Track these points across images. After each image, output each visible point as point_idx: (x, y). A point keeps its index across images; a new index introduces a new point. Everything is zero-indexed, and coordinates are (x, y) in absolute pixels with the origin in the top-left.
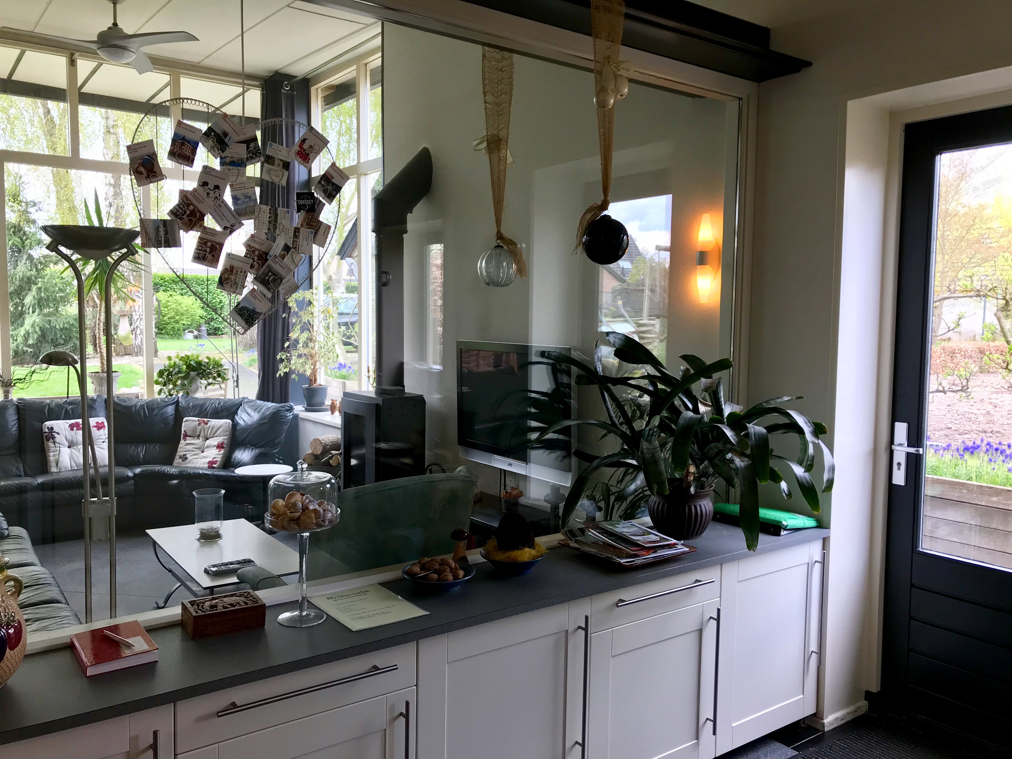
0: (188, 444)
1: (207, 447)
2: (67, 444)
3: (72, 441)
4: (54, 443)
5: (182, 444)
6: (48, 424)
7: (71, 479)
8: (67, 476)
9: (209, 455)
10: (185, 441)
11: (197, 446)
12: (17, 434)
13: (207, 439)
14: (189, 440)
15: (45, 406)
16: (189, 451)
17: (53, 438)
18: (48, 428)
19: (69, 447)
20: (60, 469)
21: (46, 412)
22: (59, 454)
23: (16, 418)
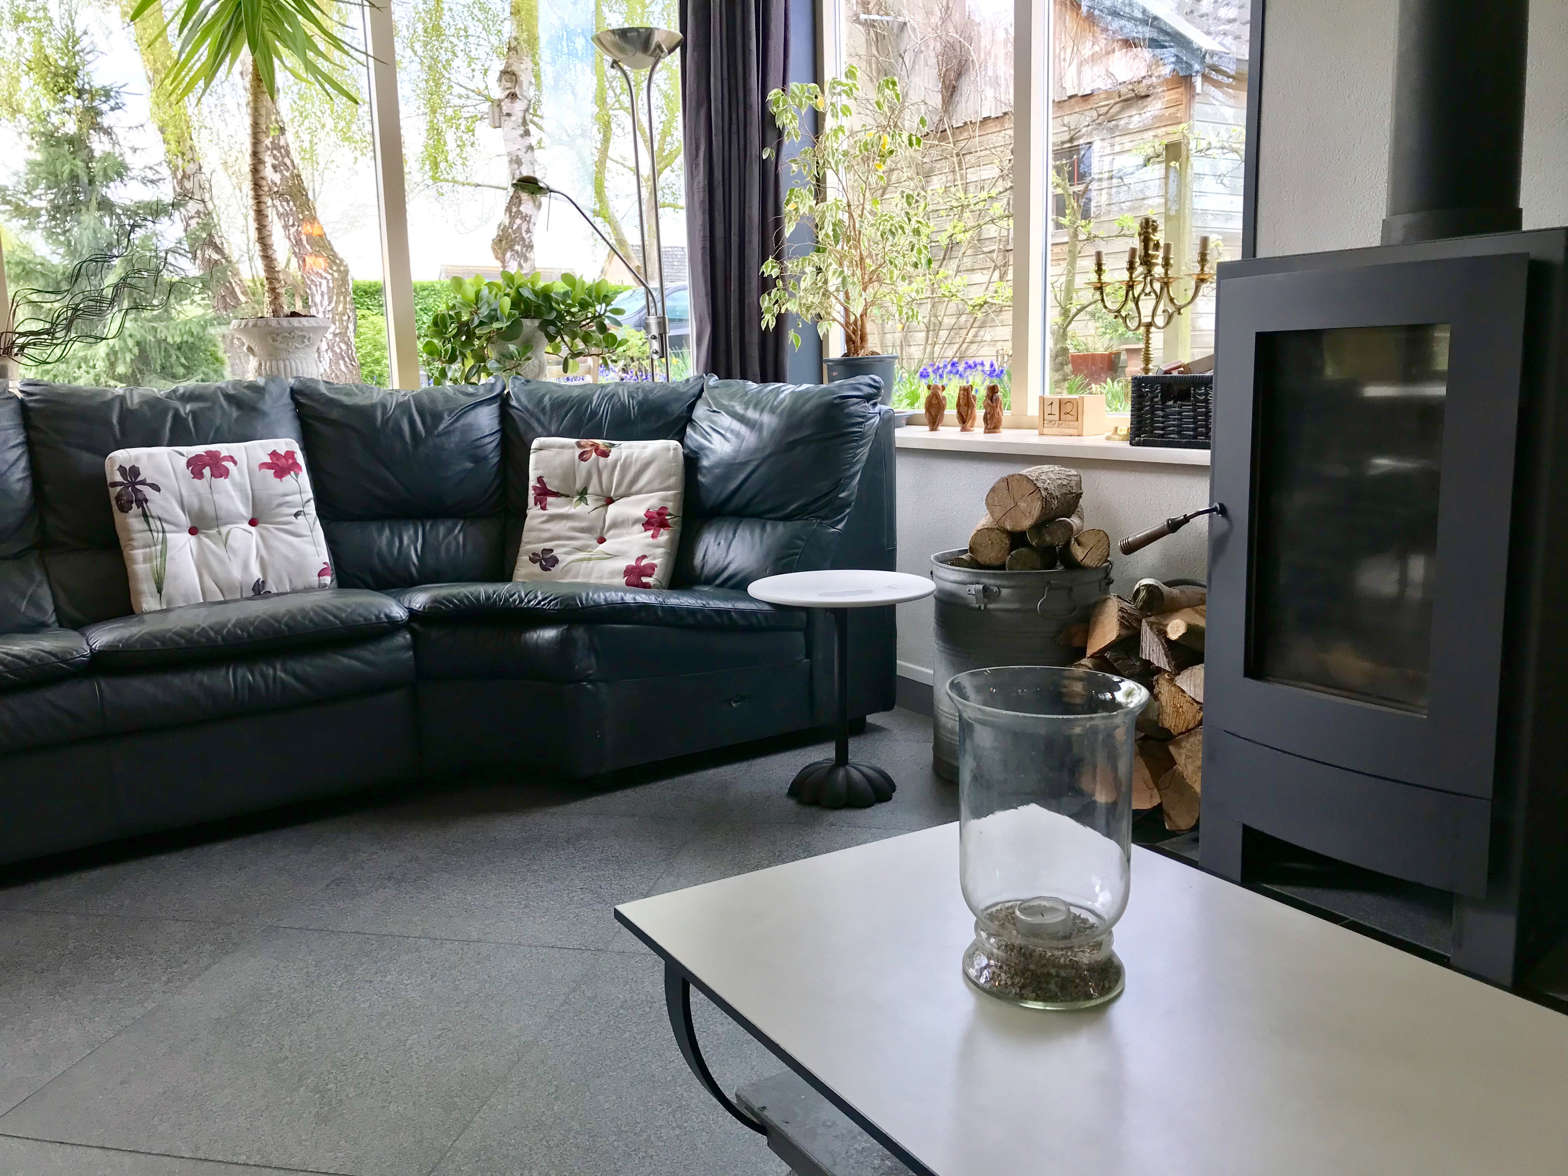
0: (553, 518)
1: (615, 525)
2: (184, 520)
3: (201, 510)
4: (145, 516)
5: (533, 518)
6: (123, 456)
7: (203, 632)
8: (188, 624)
9: (623, 548)
10: (544, 508)
11: (584, 524)
12: (27, 492)
13: (610, 501)
14: (555, 506)
15: (108, 405)
16: (559, 538)
17: (142, 501)
18: (122, 469)
19: (193, 531)
20: (169, 602)
21: (115, 421)
22: (163, 553)
23: (21, 439)
